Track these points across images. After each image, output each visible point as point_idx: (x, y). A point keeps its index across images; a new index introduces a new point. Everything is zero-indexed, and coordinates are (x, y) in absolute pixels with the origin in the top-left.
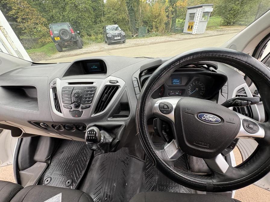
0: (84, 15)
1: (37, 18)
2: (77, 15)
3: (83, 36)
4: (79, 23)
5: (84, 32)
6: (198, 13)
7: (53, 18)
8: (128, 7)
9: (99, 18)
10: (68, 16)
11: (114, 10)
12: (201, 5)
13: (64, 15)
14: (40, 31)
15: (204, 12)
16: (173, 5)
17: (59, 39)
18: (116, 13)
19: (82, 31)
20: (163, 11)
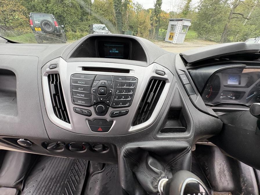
0: (71, 11)
1: (15, 5)
2: (62, 9)
3: (67, 31)
4: (64, 18)
5: (68, 27)
6: (178, 26)
7: (34, 7)
8: (116, 10)
9: (86, 16)
10: (52, 9)
11: (101, 11)
12: (181, 19)
13: (48, 7)
14: (18, 19)
15: (183, 26)
16: (158, 15)
17: (40, 30)
18: (103, 14)
19: (67, 26)
20: (148, 19)
